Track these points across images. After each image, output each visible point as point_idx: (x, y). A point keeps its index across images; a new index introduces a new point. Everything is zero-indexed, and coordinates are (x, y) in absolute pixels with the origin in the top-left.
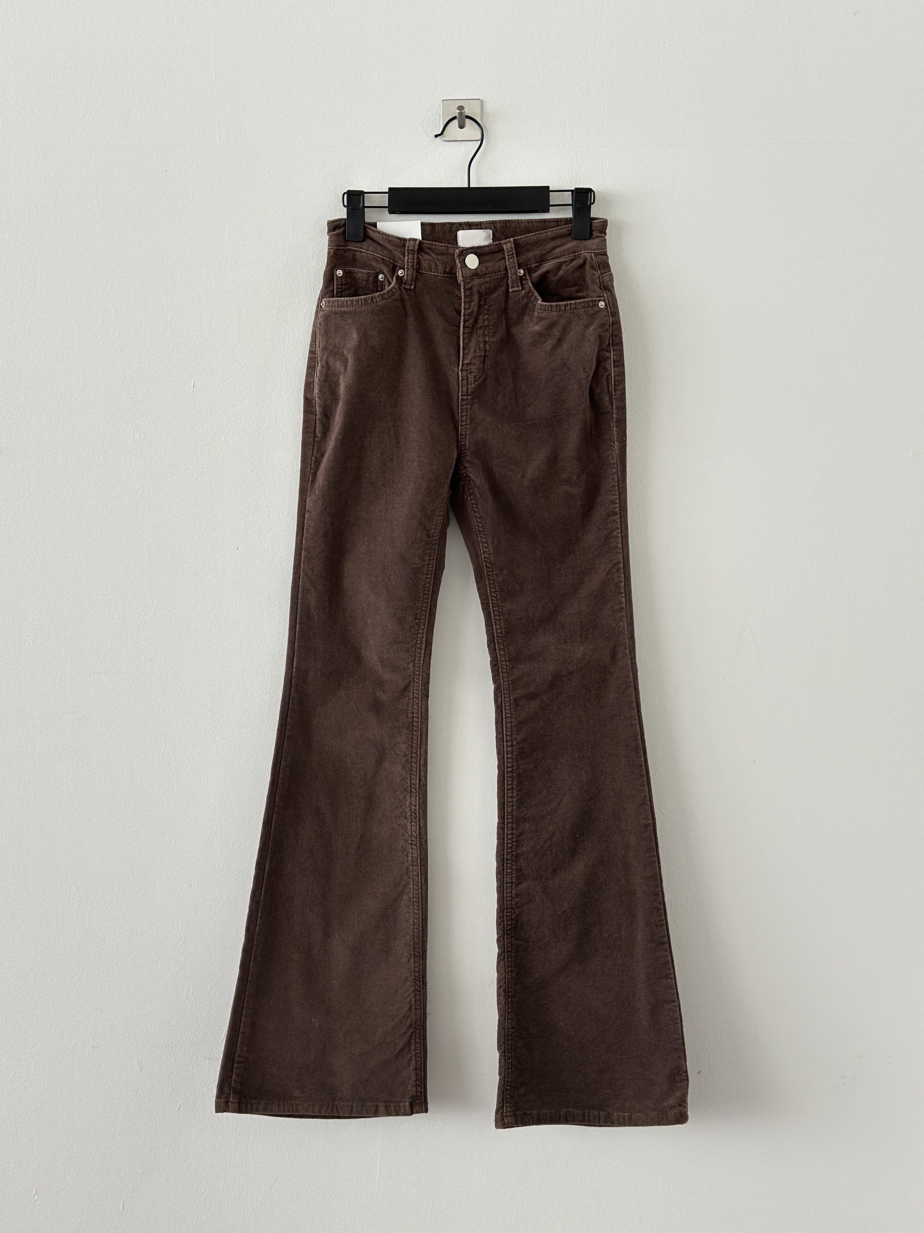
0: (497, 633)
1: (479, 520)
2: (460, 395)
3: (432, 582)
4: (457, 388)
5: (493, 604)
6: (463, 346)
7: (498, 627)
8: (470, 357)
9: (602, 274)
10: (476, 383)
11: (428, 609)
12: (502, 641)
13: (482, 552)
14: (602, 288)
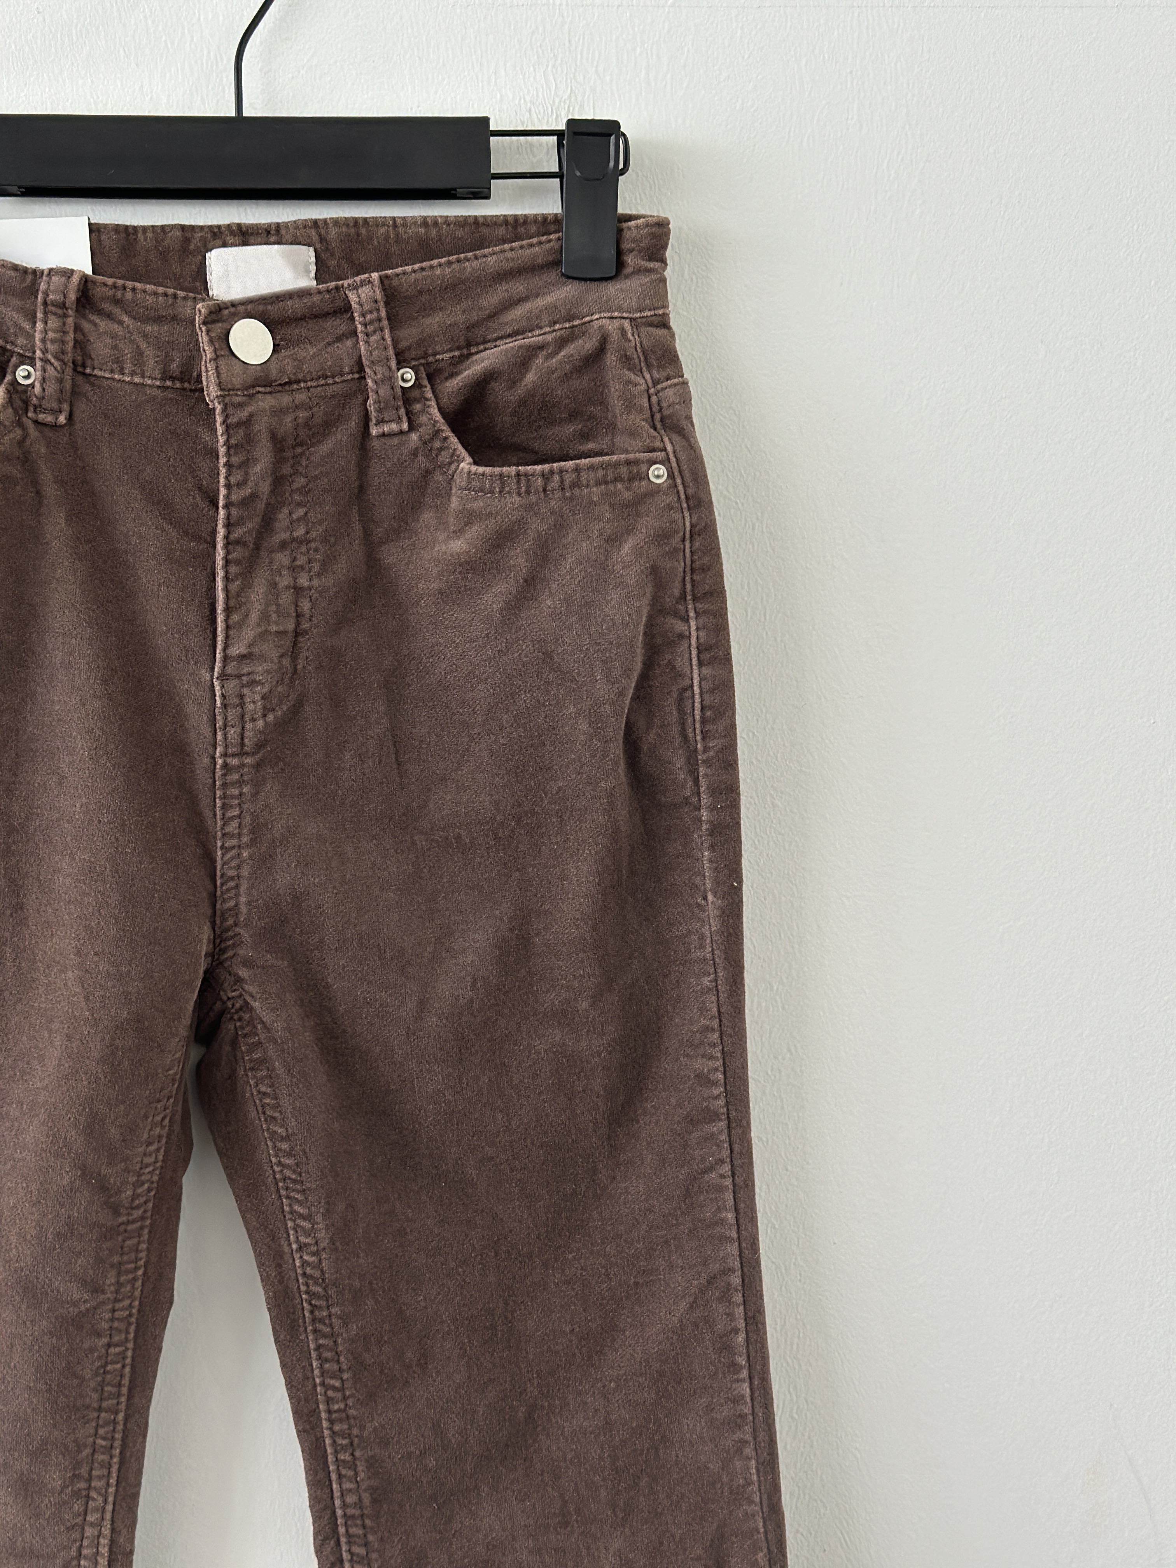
0: (344, 1506)
1: (285, 1146)
2: (218, 754)
3: (129, 1353)
4: (207, 732)
5: (329, 1412)
6: (227, 598)
7: (347, 1485)
8: (249, 633)
9: (655, 383)
10: (270, 717)
11: (117, 1444)
12: (361, 1532)
13: (294, 1246)
14: (659, 425)
